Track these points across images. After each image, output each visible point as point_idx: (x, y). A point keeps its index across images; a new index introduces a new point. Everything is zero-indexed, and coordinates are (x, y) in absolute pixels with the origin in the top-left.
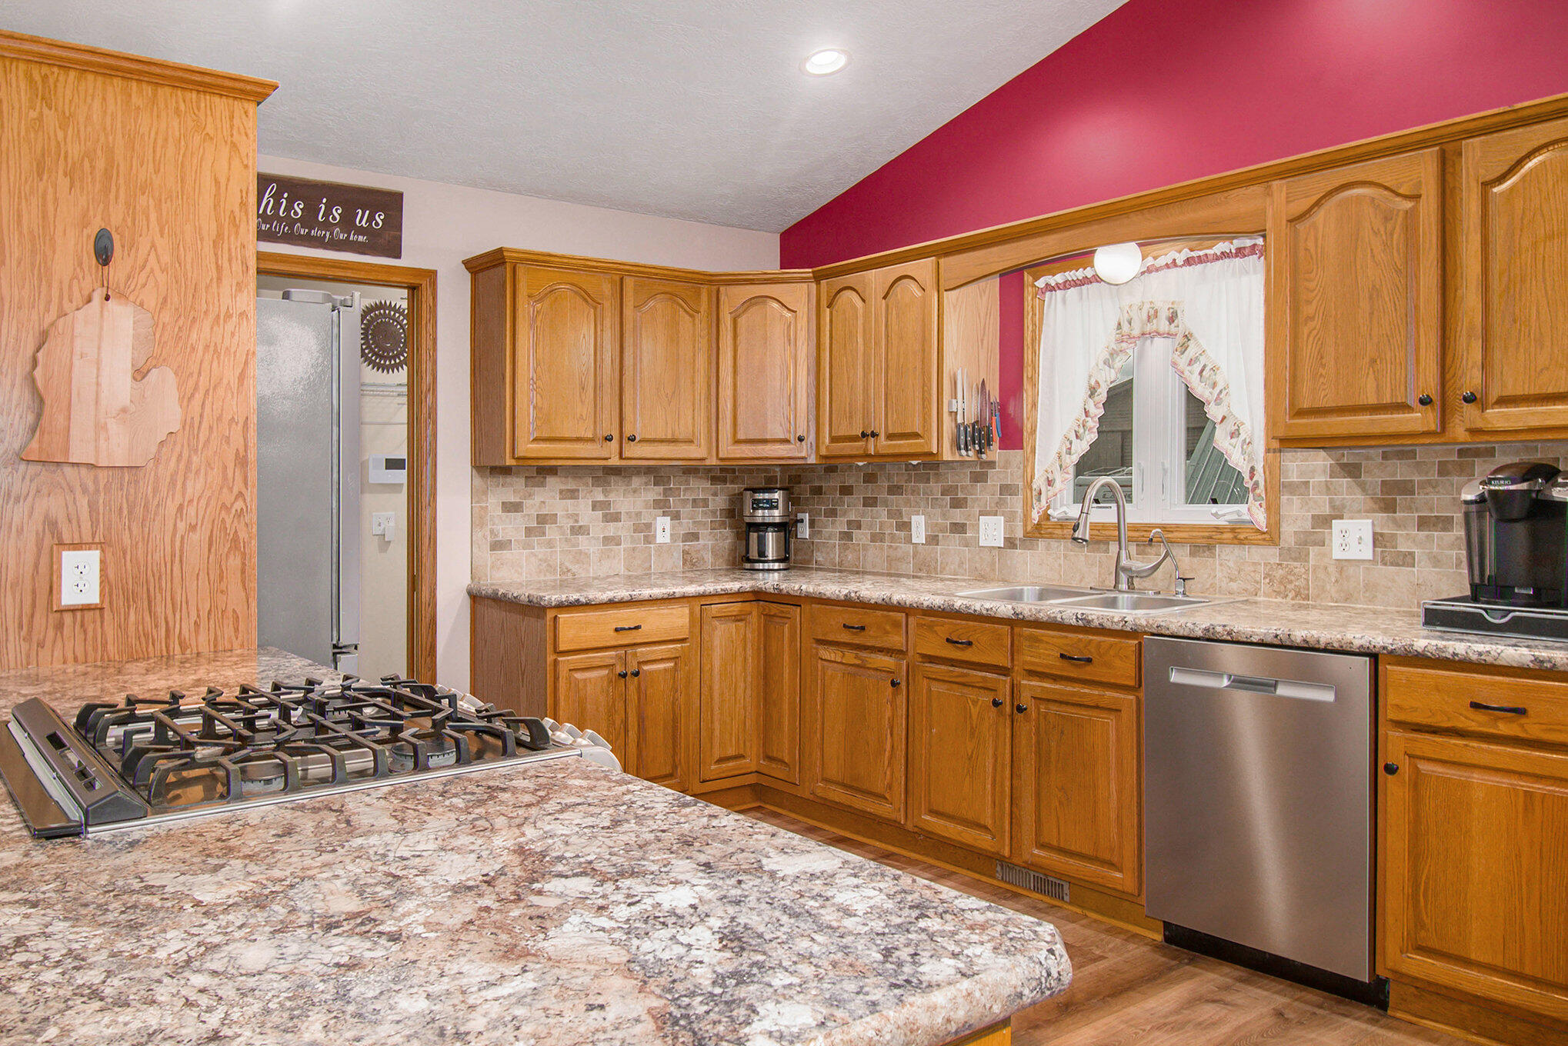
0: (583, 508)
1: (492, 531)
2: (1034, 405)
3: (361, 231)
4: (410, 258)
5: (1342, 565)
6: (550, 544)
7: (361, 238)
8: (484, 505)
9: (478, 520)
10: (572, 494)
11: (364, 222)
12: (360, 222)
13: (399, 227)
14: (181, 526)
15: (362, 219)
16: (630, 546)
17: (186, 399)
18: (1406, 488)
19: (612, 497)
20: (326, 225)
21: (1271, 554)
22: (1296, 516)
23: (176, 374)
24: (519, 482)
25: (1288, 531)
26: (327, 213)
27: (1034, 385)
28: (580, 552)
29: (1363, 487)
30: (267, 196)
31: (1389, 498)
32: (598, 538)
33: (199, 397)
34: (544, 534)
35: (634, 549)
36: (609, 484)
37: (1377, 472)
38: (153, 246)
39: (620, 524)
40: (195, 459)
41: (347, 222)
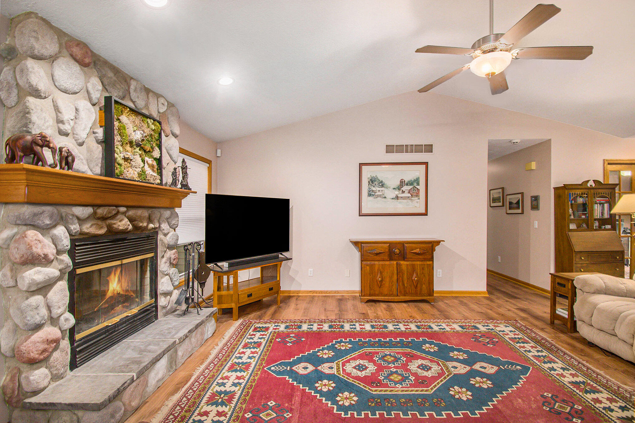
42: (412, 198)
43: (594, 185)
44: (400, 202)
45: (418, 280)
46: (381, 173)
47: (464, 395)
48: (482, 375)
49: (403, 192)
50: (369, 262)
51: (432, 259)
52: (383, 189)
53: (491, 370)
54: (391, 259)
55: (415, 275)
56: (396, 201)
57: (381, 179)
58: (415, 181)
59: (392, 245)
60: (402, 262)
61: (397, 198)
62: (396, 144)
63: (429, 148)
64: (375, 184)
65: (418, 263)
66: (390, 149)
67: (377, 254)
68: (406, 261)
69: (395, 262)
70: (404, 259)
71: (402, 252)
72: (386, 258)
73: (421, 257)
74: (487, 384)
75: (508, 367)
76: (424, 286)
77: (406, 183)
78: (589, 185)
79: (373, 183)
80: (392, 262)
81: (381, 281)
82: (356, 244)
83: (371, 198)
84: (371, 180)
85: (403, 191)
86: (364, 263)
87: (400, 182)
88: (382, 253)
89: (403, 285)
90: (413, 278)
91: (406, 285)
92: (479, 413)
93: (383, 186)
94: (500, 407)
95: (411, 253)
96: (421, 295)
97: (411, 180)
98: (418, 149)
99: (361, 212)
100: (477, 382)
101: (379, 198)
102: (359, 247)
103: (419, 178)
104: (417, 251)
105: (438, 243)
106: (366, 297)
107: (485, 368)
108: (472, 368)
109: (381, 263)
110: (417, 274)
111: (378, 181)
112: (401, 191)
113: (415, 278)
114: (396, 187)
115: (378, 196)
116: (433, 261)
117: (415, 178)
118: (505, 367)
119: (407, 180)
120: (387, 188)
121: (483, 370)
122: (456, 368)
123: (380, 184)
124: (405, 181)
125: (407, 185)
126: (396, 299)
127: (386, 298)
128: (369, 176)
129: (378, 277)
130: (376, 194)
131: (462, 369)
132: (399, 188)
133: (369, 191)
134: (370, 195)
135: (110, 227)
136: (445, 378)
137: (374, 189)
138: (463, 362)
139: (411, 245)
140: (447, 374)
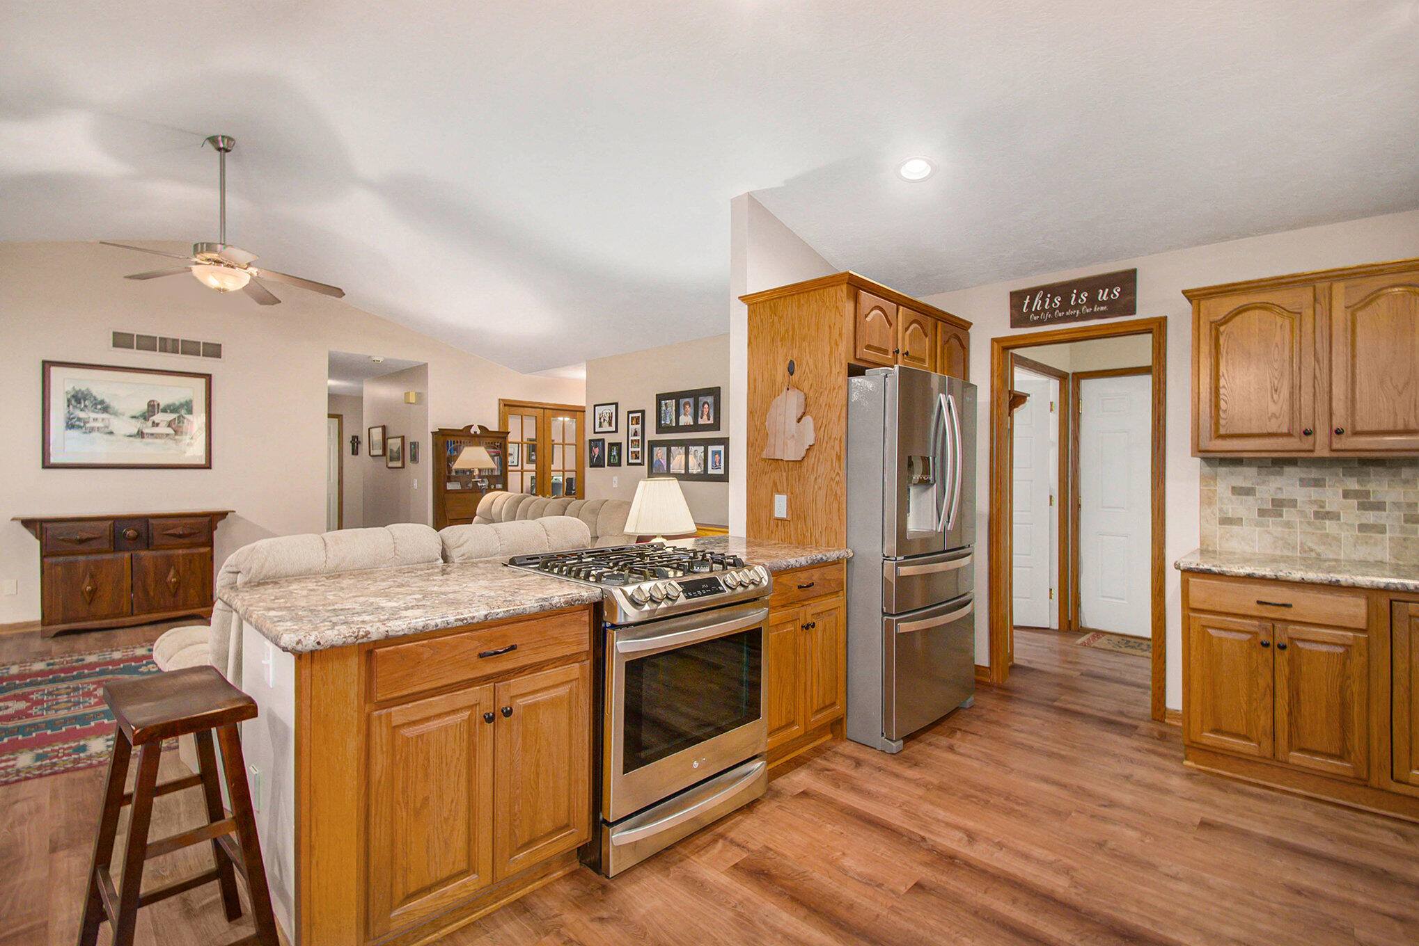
0: (1332, 494)
1: (1221, 510)
3: (1102, 303)
4: (1143, 312)
6: (1288, 525)
7: (1102, 308)
8: (1213, 488)
9: (1207, 500)
10: (1318, 483)
11: (1104, 298)
12: (1101, 298)
13: (1134, 293)
14: (816, 487)
15: (1102, 295)
16: (1398, 535)
17: (817, 429)
19: (1371, 487)
20: (1077, 306)
23: (814, 419)
24: (1252, 471)
26: (1078, 296)
28: (1327, 535)
30: (1037, 299)
32: (1353, 525)
33: (823, 429)
34: (1281, 516)
35: (1405, 539)
36: (1368, 474)
38: (808, 363)
39: (1384, 514)
40: (821, 457)
41: (1092, 301)
42: (177, 437)
43: (478, 432)
44: (147, 444)
45: (178, 583)
46: (99, 385)
49: (155, 425)
50: (61, 559)
51: (210, 543)
52: (105, 416)
54: (116, 548)
55: (172, 572)
56: (138, 441)
57: (99, 398)
58: (182, 406)
59: (118, 523)
60: (143, 553)
61: (141, 434)
62: (139, 333)
63: (214, 351)
64: (85, 406)
65: (180, 551)
66: (121, 340)
67: (81, 541)
68: (153, 550)
69: (127, 555)
70: (148, 546)
71: (144, 535)
72: (106, 546)
73: (186, 541)
76: (192, 591)
77: (161, 407)
78: (472, 431)
79: (80, 403)
80: (120, 555)
81: (93, 592)
82: (28, 523)
83: (74, 433)
84: (73, 396)
85: (154, 422)
86: (48, 560)
87: (149, 405)
88: (95, 538)
89: (146, 592)
90: (168, 579)
91: (152, 593)
93: (106, 409)
95: (165, 537)
96: (185, 607)
97: (175, 404)
98: (190, 348)
99: (47, 460)
101: (95, 434)
102: (36, 530)
103: (191, 401)
104: (180, 531)
105: (223, 515)
106: (54, 627)
109: (92, 558)
110: (177, 572)
111: (92, 399)
112: (150, 423)
113: (172, 578)
114: (138, 415)
115: (92, 430)
116: (212, 546)
117: (183, 401)
119: (163, 402)
120: (115, 414)
123: (99, 407)
124: (158, 405)
125: (164, 411)
126: (129, 620)
127: (106, 623)
128: (69, 388)
129: (85, 585)
130: (88, 425)
132: (145, 417)
133: (70, 419)
134: (70, 426)
137: (82, 415)
139: (164, 521)
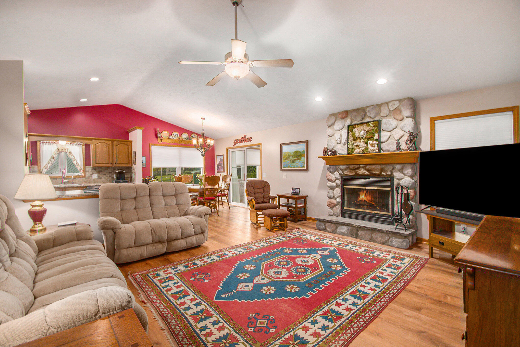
2: (40, 159)
5: (94, 179)
18: (101, 171)
21: (84, 179)
22: (88, 174)
25: (87, 176)
27: (40, 156)
29: (96, 171)
31: (99, 172)
37: (98, 170)
47: (248, 267)
48: (245, 281)
53: (241, 287)
74: (240, 276)
75: (231, 293)
92: (238, 263)
94: (230, 268)
100: (245, 275)
107: (245, 286)
108: (252, 283)
118: (233, 292)
121: (246, 284)
122: (262, 279)
131: (258, 280)
135: (356, 173)
136: (262, 271)
138: (261, 286)
140: (263, 274)
